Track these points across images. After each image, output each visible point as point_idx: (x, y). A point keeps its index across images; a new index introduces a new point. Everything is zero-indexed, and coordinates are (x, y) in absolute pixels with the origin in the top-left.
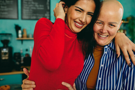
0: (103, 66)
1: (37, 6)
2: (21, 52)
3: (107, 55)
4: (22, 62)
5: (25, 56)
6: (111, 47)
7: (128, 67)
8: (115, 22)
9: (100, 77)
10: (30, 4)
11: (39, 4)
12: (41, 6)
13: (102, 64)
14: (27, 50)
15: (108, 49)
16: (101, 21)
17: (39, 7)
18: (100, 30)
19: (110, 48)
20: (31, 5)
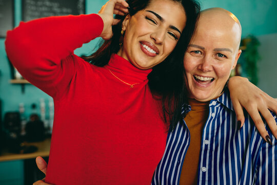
0: (208, 142)
1: (56, 9)
2: (22, 110)
3: (214, 120)
4: (23, 133)
5: (28, 119)
6: (223, 103)
7: (264, 142)
8: (226, 48)
9: (204, 165)
10: (41, 6)
11: (60, 7)
12: (65, 10)
13: (207, 139)
14: (34, 106)
15: (217, 108)
16: (199, 47)
17: (62, 13)
18: (198, 66)
19: (221, 106)
20: (44, 9)
